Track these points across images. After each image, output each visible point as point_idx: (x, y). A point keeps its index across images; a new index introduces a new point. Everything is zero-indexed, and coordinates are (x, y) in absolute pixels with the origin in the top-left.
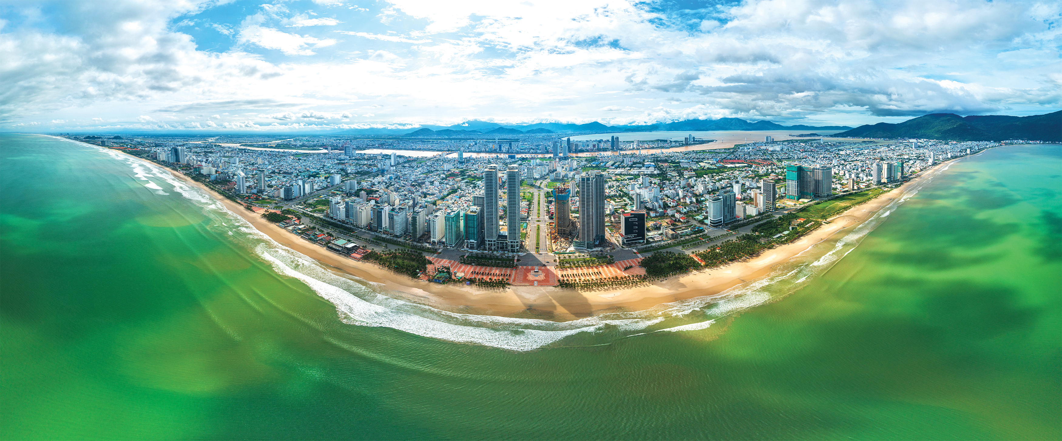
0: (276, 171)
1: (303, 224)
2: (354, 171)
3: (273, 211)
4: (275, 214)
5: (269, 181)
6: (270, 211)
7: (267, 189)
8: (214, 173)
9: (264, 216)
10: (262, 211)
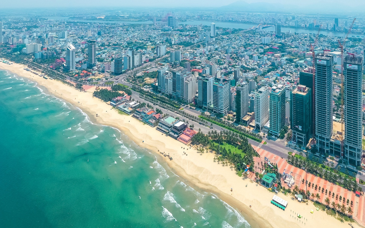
0: (106, 43)
1: (133, 100)
2: (177, 41)
3: (104, 88)
4: (106, 90)
5: (99, 54)
6: (101, 88)
7: (98, 63)
8: (39, 49)
9: (96, 94)
10: (93, 89)
